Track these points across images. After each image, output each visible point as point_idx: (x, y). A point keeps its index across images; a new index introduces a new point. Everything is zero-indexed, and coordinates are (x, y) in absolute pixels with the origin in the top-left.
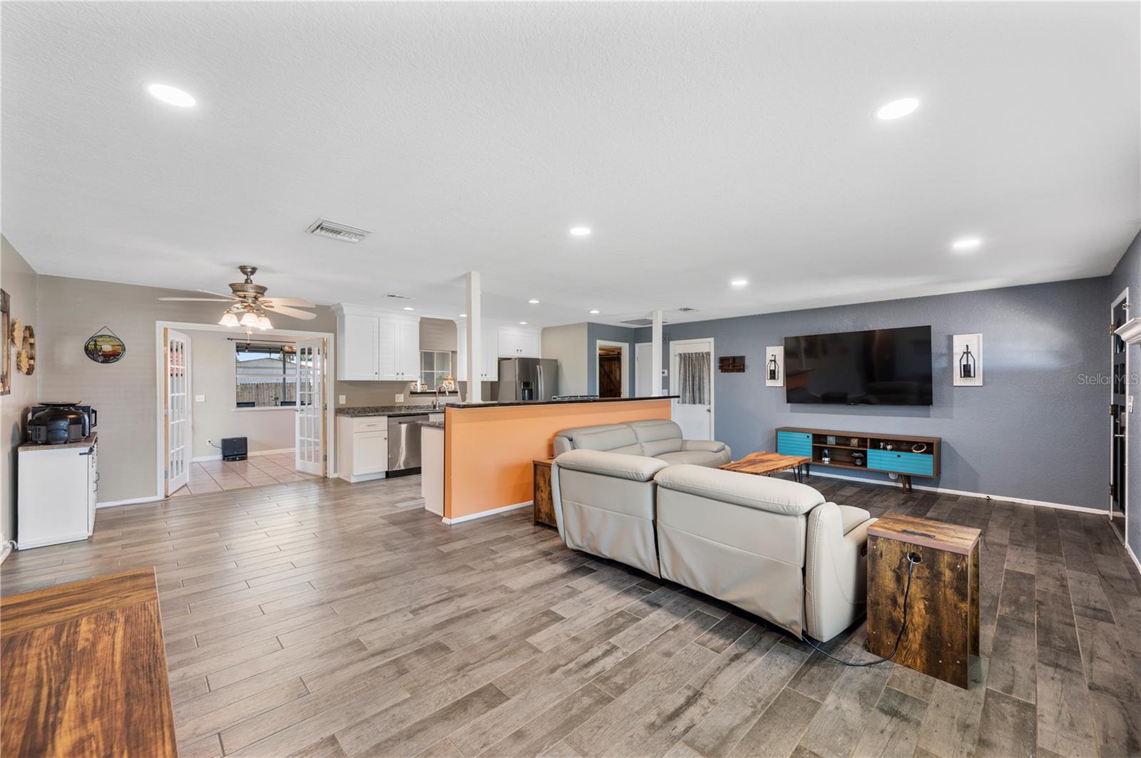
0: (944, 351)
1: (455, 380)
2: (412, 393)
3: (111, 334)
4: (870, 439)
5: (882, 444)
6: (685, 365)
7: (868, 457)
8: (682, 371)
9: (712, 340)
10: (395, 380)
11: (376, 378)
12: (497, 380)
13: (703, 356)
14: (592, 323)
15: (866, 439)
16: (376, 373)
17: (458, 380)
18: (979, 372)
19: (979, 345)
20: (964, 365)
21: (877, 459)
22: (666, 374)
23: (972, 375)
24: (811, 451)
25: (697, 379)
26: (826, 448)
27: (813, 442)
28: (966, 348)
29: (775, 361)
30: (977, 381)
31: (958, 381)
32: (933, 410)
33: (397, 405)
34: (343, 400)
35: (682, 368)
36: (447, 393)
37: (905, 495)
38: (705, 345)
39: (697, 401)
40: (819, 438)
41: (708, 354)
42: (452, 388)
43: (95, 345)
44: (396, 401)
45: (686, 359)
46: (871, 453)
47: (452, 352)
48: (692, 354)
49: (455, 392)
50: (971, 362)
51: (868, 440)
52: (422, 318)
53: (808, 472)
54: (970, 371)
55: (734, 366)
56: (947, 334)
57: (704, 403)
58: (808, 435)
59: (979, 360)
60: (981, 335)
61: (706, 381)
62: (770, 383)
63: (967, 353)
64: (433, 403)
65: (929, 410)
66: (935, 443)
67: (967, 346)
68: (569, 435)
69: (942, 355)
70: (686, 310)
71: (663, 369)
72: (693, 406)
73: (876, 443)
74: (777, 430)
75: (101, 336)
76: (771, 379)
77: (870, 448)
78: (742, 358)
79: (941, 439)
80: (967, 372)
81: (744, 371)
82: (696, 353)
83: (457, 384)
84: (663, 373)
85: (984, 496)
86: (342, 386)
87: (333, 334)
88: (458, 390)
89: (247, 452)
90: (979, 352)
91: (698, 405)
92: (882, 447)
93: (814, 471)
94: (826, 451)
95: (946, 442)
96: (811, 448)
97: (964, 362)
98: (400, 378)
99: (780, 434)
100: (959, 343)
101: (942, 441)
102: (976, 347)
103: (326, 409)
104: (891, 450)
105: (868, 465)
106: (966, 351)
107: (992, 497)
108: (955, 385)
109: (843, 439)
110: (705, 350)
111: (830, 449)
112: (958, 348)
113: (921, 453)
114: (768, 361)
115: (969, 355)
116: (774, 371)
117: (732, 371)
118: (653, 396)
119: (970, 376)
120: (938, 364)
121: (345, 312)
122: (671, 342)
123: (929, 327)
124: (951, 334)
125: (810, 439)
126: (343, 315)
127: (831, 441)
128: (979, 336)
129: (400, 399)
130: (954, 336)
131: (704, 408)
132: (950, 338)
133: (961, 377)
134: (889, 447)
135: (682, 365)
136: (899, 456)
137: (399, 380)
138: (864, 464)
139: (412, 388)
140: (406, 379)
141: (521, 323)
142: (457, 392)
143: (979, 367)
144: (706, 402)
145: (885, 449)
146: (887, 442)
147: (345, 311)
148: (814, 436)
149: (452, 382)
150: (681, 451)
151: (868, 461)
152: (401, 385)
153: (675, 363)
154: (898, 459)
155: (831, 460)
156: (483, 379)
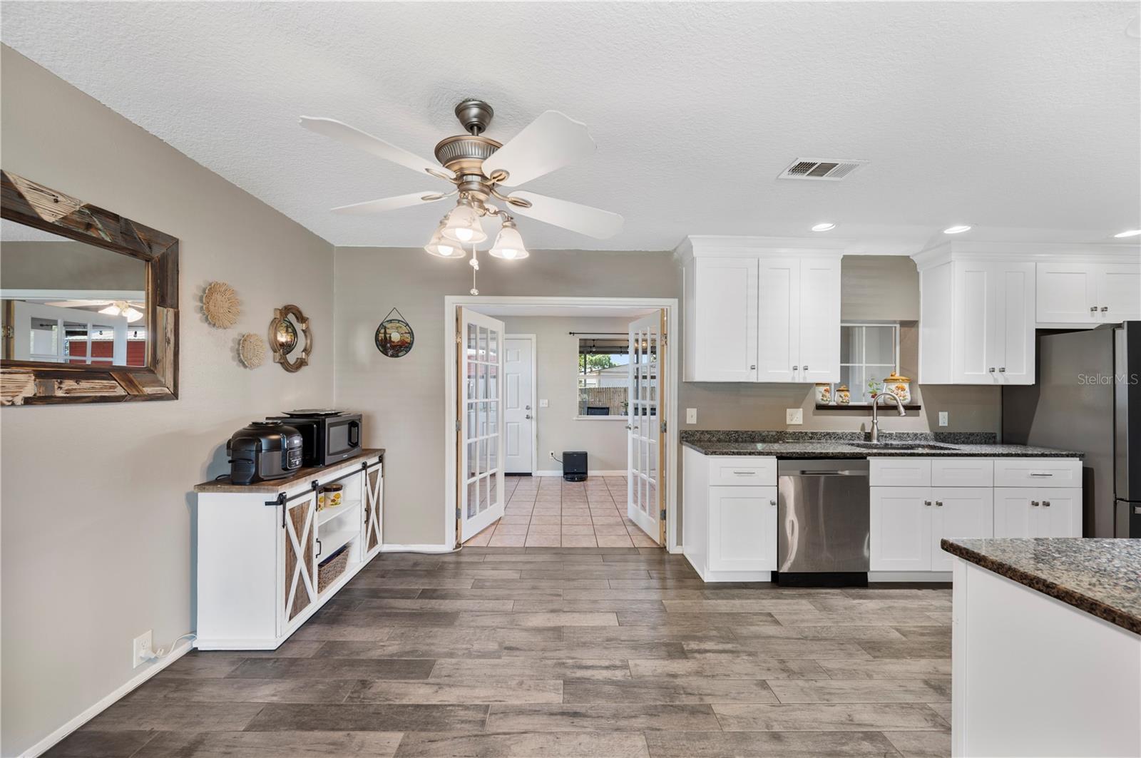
1: (912, 382)
2: (820, 407)
3: (401, 319)
10: (789, 380)
11: (752, 377)
12: (1031, 381)
16: (753, 368)
17: (920, 383)
33: (790, 430)
34: (692, 417)
36: (902, 409)
42: (905, 397)
43: (385, 333)
44: (788, 422)
47: (904, 324)
49: (912, 408)
64: (863, 427)
75: (390, 321)
83: (918, 391)
86: (692, 391)
87: (676, 300)
88: (920, 402)
89: (587, 470)
98: (799, 378)
103: (665, 430)
121: (695, 254)
126: (693, 259)
129: (796, 418)
137: (797, 381)
139: (819, 398)
140: (810, 378)
142: (918, 408)
147: (696, 252)
149: (906, 386)
152: (797, 392)
156: (995, 379)
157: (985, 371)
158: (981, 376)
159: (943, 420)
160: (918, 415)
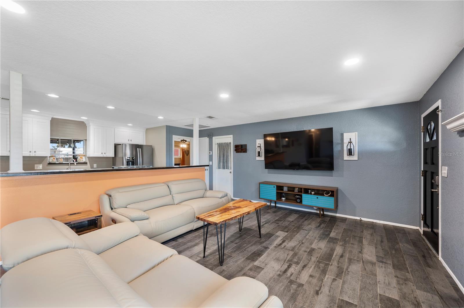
0: (339, 141)
1: (85, 156)
4: (304, 189)
5: (310, 191)
6: (220, 149)
7: (303, 198)
8: (218, 152)
9: (232, 136)
12: (113, 156)
13: (228, 144)
14: (169, 126)
15: (302, 188)
17: (87, 156)
18: (356, 153)
19: (356, 138)
20: (349, 149)
21: (307, 199)
22: (211, 154)
23: (353, 154)
24: (276, 194)
25: (226, 156)
26: (284, 193)
27: (277, 190)
28: (349, 139)
29: (260, 147)
30: (355, 158)
31: (346, 157)
32: (334, 172)
35: (219, 151)
36: (75, 164)
37: (321, 219)
38: (228, 139)
39: (226, 167)
40: (280, 188)
41: (230, 143)
42: (83, 160)
44: (36, 168)
45: (220, 145)
46: (304, 196)
47: (85, 140)
48: (223, 143)
49: (84, 163)
50: (352, 147)
51: (303, 189)
52: (52, 118)
53: (276, 205)
54: (352, 152)
55: (242, 150)
56: (340, 132)
57: (228, 169)
58: (274, 186)
59: (356, 146)
60: (357, 133)
61: (229, 157)
62: (258, 158)
63: (350, 142)
65: (332, 173)
66: (335, 191)
67: (350, 139)
68: (109, 193)
69: (338, 144)
70: (210, 117)
71: (209, 151)
72: (223, 170)
73: (307, 190)
74: (260, 183)
76: (258, 156)
77: (304, 194)
78: (246, 145)
79: (338, 188)
80: (350, 153)
81: (246, 152)
82: (225, 143)
83: (87, 159)
84: (210, 153)
85: (358, 218)
90: (356, 142)
91: (226, 170)
92: (309, 192)
93: (279, 204)
94: (284, 194)
95: (340, 190)
96: (276, 193)
97: (349, 147)
98: (33, 155)
99: (261, 185)
100: (347, 137)
101: (339, 189)
102: (355, 139)
104: (314, 194)
105: (303, 202)
106: (350, 141)
107: (363, 219)
108: (344, 159)
109: (291, 189)
110: (229, 142)
111: (285, 193)
112: (346, 141)
113: (328, 196)
114: (257, 147)
115: (351, 143)
116: (260, 152)
117: (241, 152)
118: (193, 165)
119: (352, 155)
120: (336, 148)
122: (213, 137)
123: (332, 129)
124: (342, 132)
125: (275, 188)
127: (285, 189)
128: (356, 133)
129: (39, 168)
130: (344, 134)
131: (229, 171)
132: (342, 135)
133: (347, 155)
134: (313, 193)
135: (219, 149)
136: (317, 198)
138: (301, 202)
141: (128, 125)
142: (87, 163)
143: (356, 150)
144: (229, 168)
145: (311, 194)
146: (313, 190)
148: (277, 186)
149: (83, 157)
150: (203, 197)
151: (303, 200)
152: (39, 159)
153: (215, 148)
154: (317, 199)
155: (286, 199)
156: (103, 156)
157: (100, 154)
158: (99, 155)
159: (95, 166)
160: (87, 165)
